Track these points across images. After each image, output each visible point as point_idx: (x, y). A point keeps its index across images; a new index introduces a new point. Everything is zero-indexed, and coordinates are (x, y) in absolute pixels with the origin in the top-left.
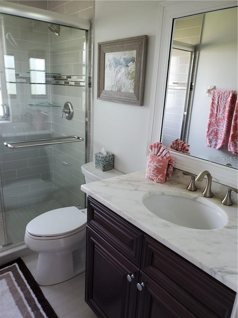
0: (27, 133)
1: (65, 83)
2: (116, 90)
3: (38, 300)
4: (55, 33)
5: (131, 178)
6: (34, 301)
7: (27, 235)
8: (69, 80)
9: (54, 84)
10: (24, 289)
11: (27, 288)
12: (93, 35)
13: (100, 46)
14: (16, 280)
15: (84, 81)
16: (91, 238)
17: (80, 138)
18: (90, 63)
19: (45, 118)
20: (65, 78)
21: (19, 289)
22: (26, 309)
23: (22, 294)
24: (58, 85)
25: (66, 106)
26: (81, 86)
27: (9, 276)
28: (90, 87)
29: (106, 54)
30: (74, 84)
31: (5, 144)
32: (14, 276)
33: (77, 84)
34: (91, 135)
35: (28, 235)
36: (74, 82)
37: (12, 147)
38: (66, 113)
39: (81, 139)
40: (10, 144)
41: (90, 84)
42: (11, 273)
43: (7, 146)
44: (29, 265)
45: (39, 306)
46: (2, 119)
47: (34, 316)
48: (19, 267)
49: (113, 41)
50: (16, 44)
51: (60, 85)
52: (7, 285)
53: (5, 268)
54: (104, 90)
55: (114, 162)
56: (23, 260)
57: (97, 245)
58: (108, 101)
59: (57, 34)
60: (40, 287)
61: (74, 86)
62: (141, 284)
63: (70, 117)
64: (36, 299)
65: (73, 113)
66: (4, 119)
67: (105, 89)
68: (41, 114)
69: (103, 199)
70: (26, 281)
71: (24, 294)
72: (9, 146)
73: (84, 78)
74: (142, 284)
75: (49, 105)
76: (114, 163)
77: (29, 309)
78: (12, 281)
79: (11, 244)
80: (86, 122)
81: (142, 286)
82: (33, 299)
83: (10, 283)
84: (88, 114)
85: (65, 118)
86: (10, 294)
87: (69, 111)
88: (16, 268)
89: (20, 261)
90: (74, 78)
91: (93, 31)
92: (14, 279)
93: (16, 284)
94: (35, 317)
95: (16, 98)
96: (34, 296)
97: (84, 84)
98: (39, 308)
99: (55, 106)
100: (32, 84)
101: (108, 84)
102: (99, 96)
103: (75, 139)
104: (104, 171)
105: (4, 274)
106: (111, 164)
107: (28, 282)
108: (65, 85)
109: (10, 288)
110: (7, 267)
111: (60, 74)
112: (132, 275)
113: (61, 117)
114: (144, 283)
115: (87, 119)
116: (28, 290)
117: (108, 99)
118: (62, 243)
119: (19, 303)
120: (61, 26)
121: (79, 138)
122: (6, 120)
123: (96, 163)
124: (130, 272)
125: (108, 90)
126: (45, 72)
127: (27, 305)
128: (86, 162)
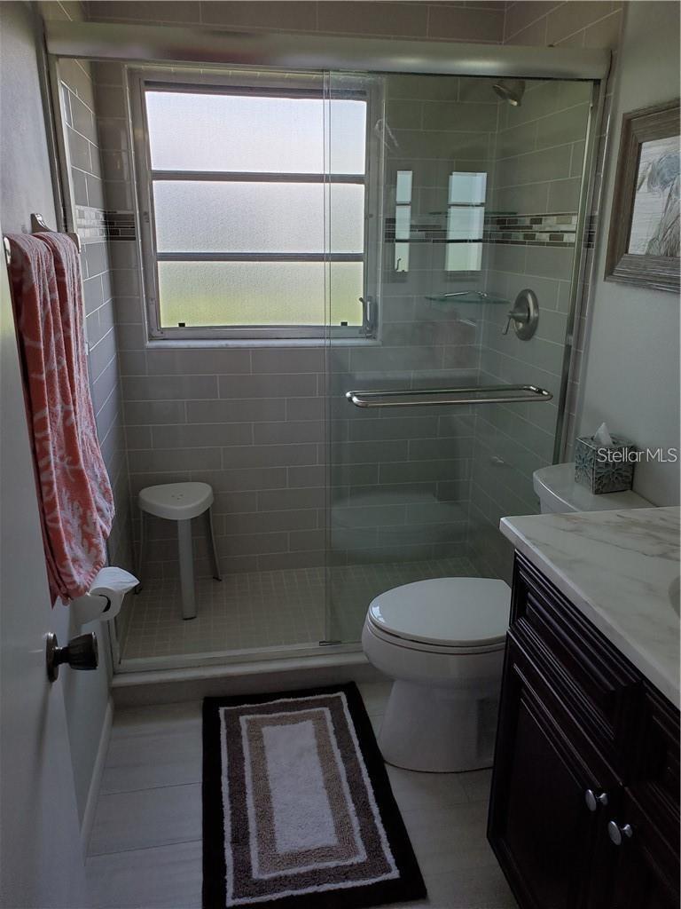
0: (413, 374)
1: (526, 237)
2: (662, 251)
3: (374, 793)
4: (510, 100)
5: (663, 519)
6: (366, 793)
7: (368, 628)
8: (536, 227)
9: (498, 242)
10: (348, 757)
11: (357, 758)
12: (612, 94)
13: (628, 123)
14: (335, 733)
15: (574, 229)
16: (516, 667)
17: (544, 392)
18: (597, 177)
19: (467, 333)
20: (527, 222)
21: (337, 753)
22: (344, 807)
23: (341, 767)
24: (507, 242)
25: (521, 301)
26: (565, 244)
27: (321, 718)
28: (588, 246)
29: (644, 145)
30: (548, 240)
31: (348, 394)
32: (333, 721)
33: (556, 238)
34: (579, 384)
35: (370, 627)
36: (548, 234)
37: (360, 404)
38: (518, 320)
39: (546, 393)
40: (357, 396)
41: (590, 238)
42: (327, 712)
43: (350, 399)
44: (371, 706)
45: (375, 810)
46: (360, 335)
47: (359, 828)
48: (347, 704)
49: (669, 102)
50: (396, 145)
51: (513, 243)
52: (314, 736)
53: (316, 697)
54: (627, 252)
55: (633, 471)
56: (359, 688)
57: (527, 690)
58: (634, 285)
59: (515, 103)
60: (386, 765)
61: (548, 244)
62: (621, 825)
63: (528, 334)
64: (370, 791)
65: (536, 320)
66: (364, 335)
67: (630, 252)
68: (459, 322)
69: (548, 562)
70: (356, 742)
71: (346, 769)
72: (355, 399)
73: (575, 220)
74: (626, 828)
75: (479, 300)
76: (633, 475)
77: (351, 807)
78: (327, 731)
79: (339, 642)
80: (568, 348)
81: (623, 834)
82: (364, 787)
83: (320, 734)
84: (577, 324)
85: (515, 336)
86: (316, 758)
87: (527, 315)
88: (342, 704)
89: (352, 690)
90: (551, 223)
91: (614, 80)
92: (331, 728)
93: (333, 741)
94: (361, 830)
95: (404, 281)
96: (367, 781)
97: (572, 238)
98: (372, 814)
99: (494, 301)
100: (450, 244)
101: (641, 237)
102: (610, 271)
103: (530, 393)
104: (597, 492)
105: (312, 710)
106: (624, 474)
107: (360, 745)
108: (524, 243)
109: (319, 746)
110: (323, 696)
111: (515, 213)
112: (603, 796)
113: (504, 331)
114: (632, 827)
115: (572, 339)
116: (357, 765)
117: (634, 280)
118: (454, 668)
119: (331, 784)
120: (527, 82)
121: (540, 391)
122: (367, 337)
123: (577, 467)
124: (599, 785)
125: (639, 252)
126: (483, 209)
127: (349, 797)
128: (556, 462)
